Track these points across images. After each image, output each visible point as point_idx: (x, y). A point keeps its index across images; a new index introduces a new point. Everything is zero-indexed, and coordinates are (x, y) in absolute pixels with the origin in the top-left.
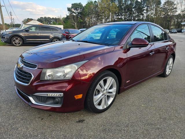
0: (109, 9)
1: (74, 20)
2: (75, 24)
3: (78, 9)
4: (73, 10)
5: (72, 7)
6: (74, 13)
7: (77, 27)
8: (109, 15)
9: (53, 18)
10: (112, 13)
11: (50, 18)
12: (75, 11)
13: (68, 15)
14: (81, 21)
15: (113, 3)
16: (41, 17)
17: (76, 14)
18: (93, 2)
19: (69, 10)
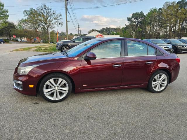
0: (176, 16)
1: (133, 30)
2: (133, 33)
3: (138, 18)
4: (133, 20)
5: (132, 17)
6: (134, 22)
7: (135, 36)
8: (176, 23)
9: (114, 28)
10: (180, 20)
11: (111, 28)
12: (135, 21)
13: (128, 24)
14: (140, 29)
15: (183, 9)
16: (104, 28)
17: (136, 23)
18: (157, 10)
19: (129, 19)
